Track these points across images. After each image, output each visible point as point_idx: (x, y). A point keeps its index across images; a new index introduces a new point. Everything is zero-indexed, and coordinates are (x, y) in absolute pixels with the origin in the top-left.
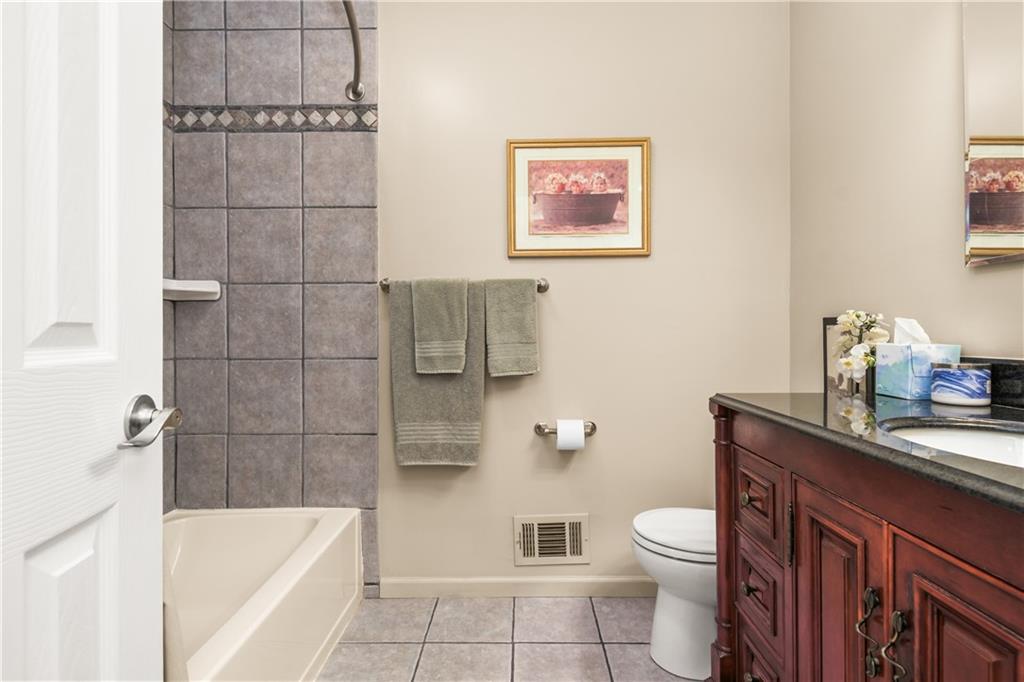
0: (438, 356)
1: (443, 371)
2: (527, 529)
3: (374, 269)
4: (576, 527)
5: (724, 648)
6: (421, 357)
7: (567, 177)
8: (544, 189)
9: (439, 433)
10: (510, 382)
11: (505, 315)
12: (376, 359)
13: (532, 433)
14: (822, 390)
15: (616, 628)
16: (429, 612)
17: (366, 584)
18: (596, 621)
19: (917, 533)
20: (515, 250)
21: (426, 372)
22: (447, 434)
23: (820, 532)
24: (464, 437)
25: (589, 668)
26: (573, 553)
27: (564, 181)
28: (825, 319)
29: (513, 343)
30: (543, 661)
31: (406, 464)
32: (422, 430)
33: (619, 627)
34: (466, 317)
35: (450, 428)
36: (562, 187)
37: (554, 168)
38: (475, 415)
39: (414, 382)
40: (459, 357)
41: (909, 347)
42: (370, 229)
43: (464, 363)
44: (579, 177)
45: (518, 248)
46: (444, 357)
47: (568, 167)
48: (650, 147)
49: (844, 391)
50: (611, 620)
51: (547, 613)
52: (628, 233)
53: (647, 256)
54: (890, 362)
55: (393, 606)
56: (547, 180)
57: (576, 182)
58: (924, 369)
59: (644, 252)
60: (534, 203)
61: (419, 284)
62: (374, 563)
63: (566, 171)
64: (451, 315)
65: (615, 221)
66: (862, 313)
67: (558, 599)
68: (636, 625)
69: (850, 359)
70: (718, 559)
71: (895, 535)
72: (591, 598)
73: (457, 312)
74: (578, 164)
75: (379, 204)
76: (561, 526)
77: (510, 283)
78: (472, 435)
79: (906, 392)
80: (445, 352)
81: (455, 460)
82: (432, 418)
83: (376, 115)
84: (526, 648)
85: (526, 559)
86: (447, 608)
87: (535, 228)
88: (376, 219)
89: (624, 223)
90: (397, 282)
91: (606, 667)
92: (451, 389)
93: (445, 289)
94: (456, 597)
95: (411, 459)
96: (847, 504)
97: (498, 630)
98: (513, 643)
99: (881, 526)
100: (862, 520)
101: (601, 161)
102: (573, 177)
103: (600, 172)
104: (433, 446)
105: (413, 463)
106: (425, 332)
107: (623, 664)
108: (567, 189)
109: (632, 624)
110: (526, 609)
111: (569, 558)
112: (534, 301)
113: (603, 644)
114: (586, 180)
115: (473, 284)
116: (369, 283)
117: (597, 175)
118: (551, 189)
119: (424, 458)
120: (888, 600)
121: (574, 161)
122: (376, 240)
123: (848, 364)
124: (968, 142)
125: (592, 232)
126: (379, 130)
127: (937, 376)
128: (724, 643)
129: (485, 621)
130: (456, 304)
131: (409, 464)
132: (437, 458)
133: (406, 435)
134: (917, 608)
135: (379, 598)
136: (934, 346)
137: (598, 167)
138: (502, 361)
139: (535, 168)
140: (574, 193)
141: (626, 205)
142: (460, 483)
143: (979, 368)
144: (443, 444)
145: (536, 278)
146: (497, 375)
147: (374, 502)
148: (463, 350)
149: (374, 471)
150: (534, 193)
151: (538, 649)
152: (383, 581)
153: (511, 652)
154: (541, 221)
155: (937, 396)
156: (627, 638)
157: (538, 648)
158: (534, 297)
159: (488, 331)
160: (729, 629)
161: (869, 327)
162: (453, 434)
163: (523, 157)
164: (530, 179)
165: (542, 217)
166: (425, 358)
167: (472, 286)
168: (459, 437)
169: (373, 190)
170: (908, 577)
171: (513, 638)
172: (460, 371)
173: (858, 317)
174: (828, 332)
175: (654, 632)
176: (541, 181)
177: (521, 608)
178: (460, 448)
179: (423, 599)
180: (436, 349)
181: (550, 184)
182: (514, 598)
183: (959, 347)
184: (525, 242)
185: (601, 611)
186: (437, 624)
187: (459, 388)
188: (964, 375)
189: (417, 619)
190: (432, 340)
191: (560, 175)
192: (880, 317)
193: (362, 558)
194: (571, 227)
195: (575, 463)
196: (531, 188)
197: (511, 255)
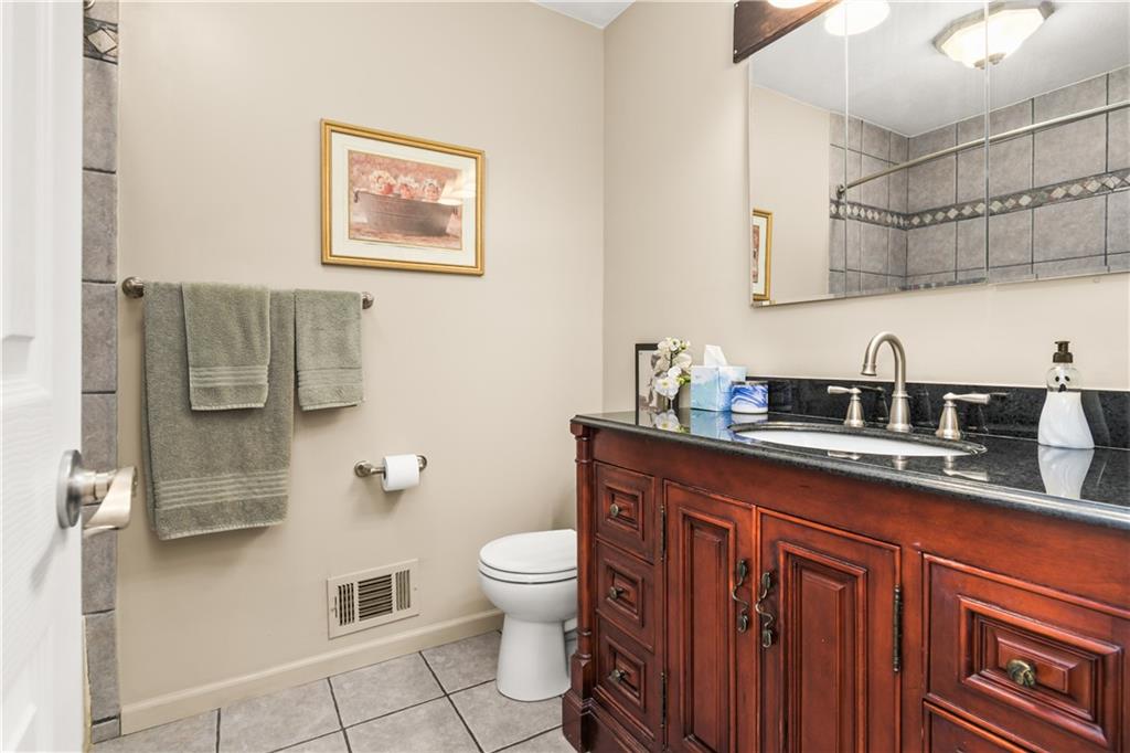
0: (226, 387)
1: (235, 407)
2: (345, 591)
3: (110, 262)
4: (404, 577)
5: (585, 656)
6: (199, 389)
7: (396, 178)
8: (368, 187)
9: (228, 488)
10: (326, 415)
11: (322, 333)
12: (113, 392)
13: (351, 476)
14: (634, 409)
15: (457, 676)
16: (210, 730)
17: (94, 723)
18: (434, 675)
19: (781, 509)
20: (331, 256)
21: (208, 408)
22: (238, 489)
23: (692, 524)
24: (266, 489)
25: (441, 725)
26: (400, 607)
27: (393, 182)
28: (637, 345)
29: (333, 368)
30: (387, 737)
31: (173, 537)
32: (200, 487)
33: (460, 673)
34: (269, 336)
35: (244, 479)
36: (390, 188)
37: (380, 164)
38: (278, 459)
39: (187, 423)
40: (260, 387)
41: (717, 369)
42: (103, 204)
43: (266, 394)
44: (409, 180)
45: (334, 253)
46: (236, 387)
47: (396, 166)
48: (484, 160)
49: (653, 408)
50: (449, 668)
51: (375, 683)
52: (461, 249)
53: (480, 275)
54: (702, 381)
55: (148, 741)
56: (371, 177)
57: (406, 185)
58: (725, 386)
59: (478, 271)
60: (356, 201)
61: (195, 290)
62: (111, 689)
63: (395, 171)
64: (247, 333)
65: (448, 235)
66: (677, 341)
67: (383, 664)
68: (476, 666)
69: (666, 380)
70: (580, 573)
71: (762, 514)
72: (420, 652)
73: (255, 329)
74: (409, 164)
75: (118, 167)
76: (387, 579)
77: (329, 296)
78: (278, 486)
79: (714, 405)
80: (237, 381)
81: (251, 522)
82: (218, 470)
83: (116, 40)
84: (361, 729)
85: (344, 626)
86: (237, 718)
87: (355, 231)
88: (113, 190)
89: (457, 238)
90: (156, 284)
91: (458, 718)
92: (246, 429)
93: (237, 300)
94: (247, 701)
95: (180, 528)
96: (719, 498)
97: (318, 721)
98: (344, 729)
99: (751, 510)
100: (733, 508)
101: (434, 167)
102: (402, 179)
103: (433, 178)
104: (219, 507)
105: (186, 534)
106: (205, 353)
107: (474, 709)
108: (396, 191)
109: (472, 665)
110: (347, 686)
111: (396, 614)
112: (359, 318)
113: (448, 695)
114: (416, 185)
115: (278, 294)
116: (101, 282)
117: (429, 181)
118: (377, 189)
119: (201, 525)
120: (756, 567)
121: (404, 161)
122: (113, 220)
123: (665, 384)
124: (752, 212)
125: (423, 243)
126: (120, 60)
127: (737, 391)
128: (585, 651)
129: (297, 715)
130: (254, 318)
131: (179, 535)
132: (225, 522)
133: (174, 497)
134: (782, 566)
135: (120, 735)
136: (731, 368)
137: (431, 172)
138: (317, 391)
139: (355, 159)
140: (403, 197)
141: (460, 218)
142: (253, 551)
143: (763, 384)
144: (234, 503)
145: (359, 291)
146: (312, 408)
147: (110, 599)
148: (265, 377)
149: (109, 556)
150: (356, 189)
151: (376, 726)
152: (125, 710)
153: (344, 741)
154: (364, 224)
155: (735, 408)
156: (471, 682)
157: (375, 724)
158: (359, 314)
159: (299, 354)
160: (589, 637)
161: (677, 352)
162: (250, 488)
163: (341, 145)
164: (350, 172)
165: (365, 221)
166: (205, 389)
167: (276, 296)
168: (257, 490)
169: (109, 146)
170: (773, 544)
171: (341, 724)
172: (261, 405)
173: (675, 343)
174: (640, 356)
175: (500, 666)
176: (364, 177)
177: (340, 687)
178: (261, 505)
179: (196, 717)
180: (223, 377)
181: (375, 182)
182: (328, 678)
183: (744, 368)
184: (343, 246)
185: (436, 663)
186: (229, 742)
187: (257, 427)
188: (755, 390)
189: (195, 744)
190: (217, 365)
191: (387, 174)
192: (688, 344)
193: (88, 687)
194: (399, 236)
195: (404, 503)
196: (352, 183)
197: (325, 261)
